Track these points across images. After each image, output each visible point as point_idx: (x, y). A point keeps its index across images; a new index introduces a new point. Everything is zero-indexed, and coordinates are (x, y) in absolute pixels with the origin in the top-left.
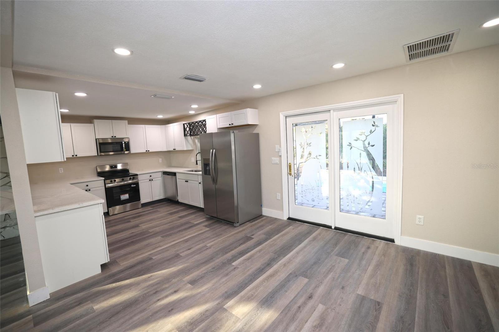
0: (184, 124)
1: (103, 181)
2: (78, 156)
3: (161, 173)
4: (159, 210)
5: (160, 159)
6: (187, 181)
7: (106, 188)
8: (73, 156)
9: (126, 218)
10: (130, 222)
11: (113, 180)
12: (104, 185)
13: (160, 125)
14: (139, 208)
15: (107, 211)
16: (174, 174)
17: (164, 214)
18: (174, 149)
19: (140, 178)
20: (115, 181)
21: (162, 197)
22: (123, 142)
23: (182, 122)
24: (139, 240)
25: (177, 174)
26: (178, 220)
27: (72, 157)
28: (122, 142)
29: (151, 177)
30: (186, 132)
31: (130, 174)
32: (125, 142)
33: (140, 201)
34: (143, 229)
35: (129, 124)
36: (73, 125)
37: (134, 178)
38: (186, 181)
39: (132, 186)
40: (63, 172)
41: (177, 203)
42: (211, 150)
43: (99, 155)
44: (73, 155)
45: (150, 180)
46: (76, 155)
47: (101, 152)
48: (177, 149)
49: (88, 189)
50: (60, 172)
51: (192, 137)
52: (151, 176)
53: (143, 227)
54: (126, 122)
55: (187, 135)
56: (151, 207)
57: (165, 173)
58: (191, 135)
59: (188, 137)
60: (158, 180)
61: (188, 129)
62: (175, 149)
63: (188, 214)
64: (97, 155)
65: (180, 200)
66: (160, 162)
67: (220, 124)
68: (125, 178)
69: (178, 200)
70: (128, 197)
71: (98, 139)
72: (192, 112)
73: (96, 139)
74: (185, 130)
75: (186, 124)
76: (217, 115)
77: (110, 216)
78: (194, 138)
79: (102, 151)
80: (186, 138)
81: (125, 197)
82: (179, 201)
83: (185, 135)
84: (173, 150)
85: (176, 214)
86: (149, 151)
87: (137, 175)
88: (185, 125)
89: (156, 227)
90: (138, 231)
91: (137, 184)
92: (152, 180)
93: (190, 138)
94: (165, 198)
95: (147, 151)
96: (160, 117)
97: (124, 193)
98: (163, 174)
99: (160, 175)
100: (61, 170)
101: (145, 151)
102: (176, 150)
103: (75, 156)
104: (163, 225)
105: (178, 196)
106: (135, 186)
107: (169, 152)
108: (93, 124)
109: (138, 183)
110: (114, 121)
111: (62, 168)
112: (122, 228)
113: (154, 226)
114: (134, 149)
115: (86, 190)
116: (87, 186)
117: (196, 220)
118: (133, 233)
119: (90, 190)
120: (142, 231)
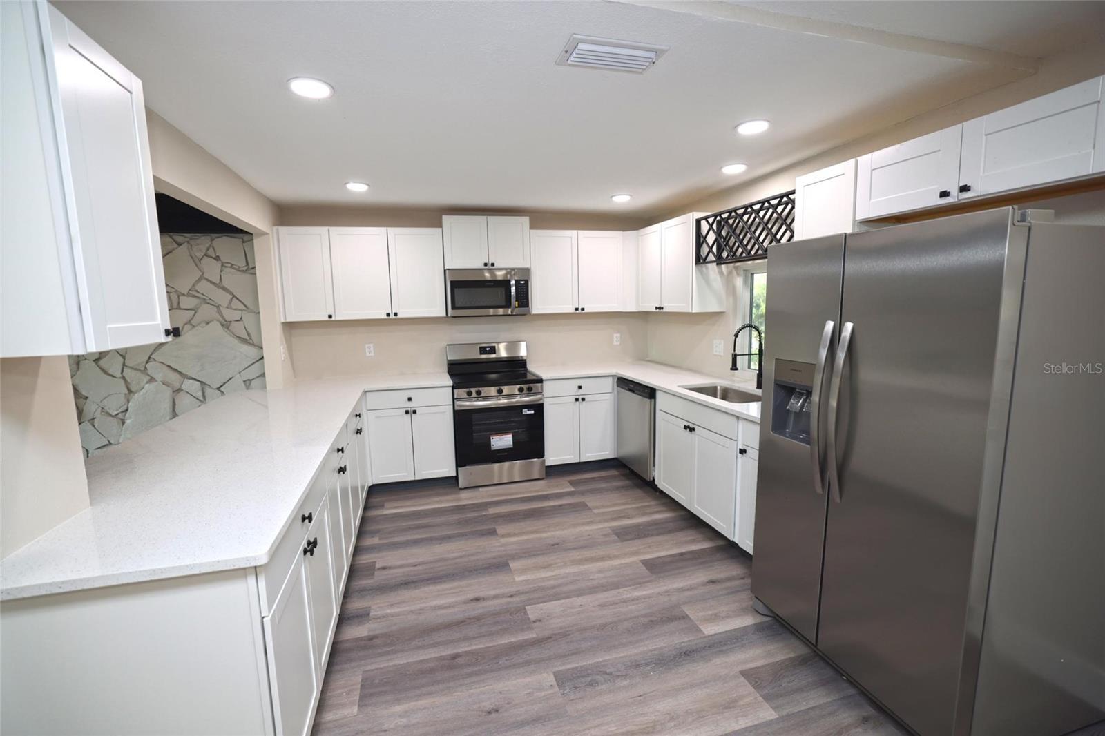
0: (698, 222)
1: (451, 389)
2: (400, 316)
3: (611, 379)
4: (590, 501)
5: (615, 335)
6: (692, 430)
7: (455, 412)
8: (388, 315)
9: (493, 511)
10: (492, 533)
11: (473, 390)
12: (452, 403)
13: (623, 230)
14: (538, 479)
15: (454, 474)
16: (650, 393)
17: (600, 526)
18: (657, 308)
19: (548, 388)
20: (479, 393)
21: (607, 453)
22: (513, 282)
23: (691, 214)
24: (476, 658)
25: (659, 395)
26: (638, 582)
27: (386, 317)
28: (509, 281)
29: (581, 392)
30: (705, 249)
31: (529, 377)
32: (517, 282)
33: (543, 457)
34: (513, 589)
35: (532, 227)
36: (393, 231)
37: (530, 389)
38: (686, 427)
39: (525, 412)
40: (372, 354)
41: (650, 486)
42: (830, 325)
43: (449, 315)
44: (390, 312)
45: (577, 400)
46: (396, 314)
47: (454, 307)
48: (668, 308)
49: (413, 409)
50: (368, 354)
51: (723, 266)
52: (580, 387)
53: (518, 579)
54: (525, 220)
55: (708, 260)
56: (572, 483)
57: (625, 384)
58: (720, 260)
59: (709, 265)
60: (604, 399)
61: (711, 238)
62: (661, 308)
63: (682, 554)
64: (445, 315)
65: (661, 483)
66: (615, 343)
67: (873, 200)
68: (506, 389)
69: (654, 480)
70: (511, 443)
71: (450, 269)
72: (734, 170)
73: (445, 271)
74: (700, 240)
75: (706, 218)
76: (861, 158)
77: (461, 489)
78: (730, 273)
79: (457, 305)
80: (700, 272)
81: (502, 441)
82: (656, 483)
83: (700, 260)
84: (654, 310)
85: (636, 545)
86: (583, 309)
87: (540, 381)
88: (704, 224)
89: (557, 597)
90: (496, 597)
91: (539, 408)
92: (583, 399)
93: (717, 273)
94: (616, 457)
95: (577, 309)
96: (622, 201)
97: (501, 431)
98: (618, 386)
99: (609, 384)
100: (369, 348)
101: (573, 311)
102: (664, 310)
103: (392, 316)
104: (580, 593)
105: (654, 466)
106: (533, 412)
107: (643, 316)
108: (441, 229)
109: (542, 405)
110: (494, 220)
111: (371, 345)
112: (461, 557)
113: (554, 587)
114: (539, 303)
115: (407, 412)
116: (410, 399)
117: (712, 615)
118: (477, 599)
119: (415, 412)
120: (509, 599)
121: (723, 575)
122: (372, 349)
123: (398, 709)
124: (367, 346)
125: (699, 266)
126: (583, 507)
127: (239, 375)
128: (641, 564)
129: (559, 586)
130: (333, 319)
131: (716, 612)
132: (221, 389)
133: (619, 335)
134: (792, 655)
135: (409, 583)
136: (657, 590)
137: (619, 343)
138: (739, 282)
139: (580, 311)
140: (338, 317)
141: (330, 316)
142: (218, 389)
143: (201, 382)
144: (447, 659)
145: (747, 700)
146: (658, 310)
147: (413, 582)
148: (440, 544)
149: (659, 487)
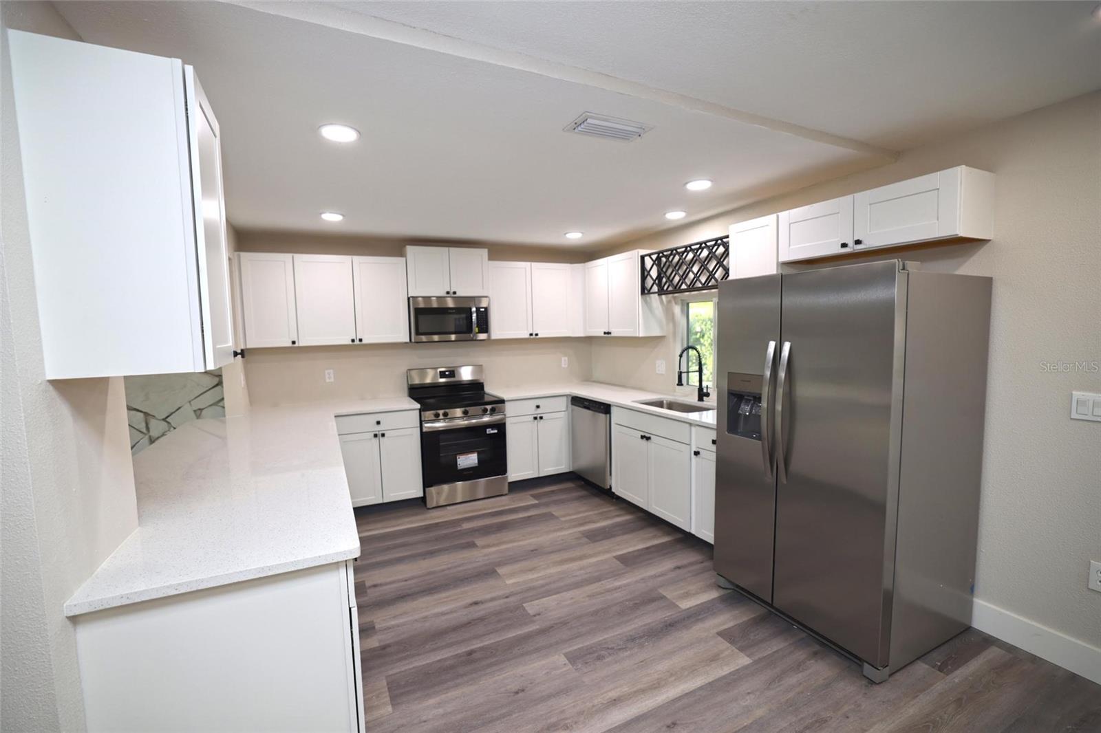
0: (643, 258)
1: (418, 411)
2: (364, 342)
3: (565, 398)
4: (555, 510)
5: (563, 359)
6: (648, 439)
7: (422, 434)
8: (353, 341)
9: (466, 526)
10: (472, 545)
11: (441, 412)
12: (419, 425)
13: (571, 263)
14: (502, 495)
15: (421, 495)
16: (605, 408)
17: (571, 531)
18: (605, 333)
19: (509, 409)
20: (445, 415)
21: (563, 468)
22: (474, 309)
23: (636, 251)
24: (490, 652)
25: (613, 410)
26: (615, 575)
27: (351, 343)
28: (471, 309)
29: (539, 411)
30: (649, 282)
31: (487, 399)
32: (478, 309)
33: (505, 474)
34: (507, 591)
35: (490, 259)
36: (357, 259)
37: (493, 410)
38: (643, 437)
39: (489, 431)
40: (332, 380)
41: (608, 495)
42: (772, 345)
43: (413, 340)
44: (354, 338)
45: (535, 418)
46: (361, 340)
47: (418, 333)
48: (617, 332)
49: (381, 433)
50: (328, 380)
51: (663, 296)
52: (538, 407)
53: (509, 582)
54: (485, 252)
55: (652, 291)
56: (534, 496)
57: (577, 401)
58: (661, 292)
59: (652, 295)
60: (558, 417)
61: (654, 273)
62: (609, 333)
63: (647, 548)
64: (408, 340)
65: (617, 490)
66: (563, 366)
67: (791, 247)
68: (471, 410)
69: (611, 488)
70: (476, 461)
71: (412, 297)
72: (676, 216)
73: (409, 299)
74: (644, 274)
75: (649, 255)
76: (780, 214)
77: (429, 509)
78: (669, 302)
79: (420, 331)
80: (646, 302)
81: (468, 460)
82: (613, 490)
83: (644, 291)
84: (603, 335)
85: (606, 544)
86: (537, 335)
87: (502, 401)
88: (647, 259)
89: (548, 593)
90: (493, 599)
91: (501, 427)
92: (541, 418)
93: (658, 302)
94: (571, 470)
95: (531, 335)
96: (574, 237)
97: (467, 450)
98: (572, 404)
99: (563, 404)
100: (329, 374)
101: (527, 336)
102: (612, 335)
103: (357, 342)
104: (569, 588)
105: (611, 474)
106: (496, 431)
107: (589, 340)
108: (404, 259)
109: (504, 424)
110: (454, 251)
111: (331, 371)
112: (449, 569)
113: (543, 586)
114: (499, 329)
115: (376, 436)
116: (378, 423)
117: (684, 593)
118: (476, 603)
119: (383, 435)
120: (506, 600)
121: (685, 562)
122: (332, 376)
123: (431, 701)
124: (327, 372)
125: (644, 296)
126: (550, 516)
127: (188, 404)
128: (615, 560)
129: (547, 584)
130: (296, 345)
131: (686, 591)
132: (167, 420)
133: (566, 358)
134: (753, 616)
135: (405, 596)
136: (634, 579)
137: (566, 366)
138: (677, 310)
139: (534, 336)
140: (302, 343)
141: (294, 343)
142: (164, 420)
143: (146, 414)
144: (463, 656)
145: (727, 653)
146: (606, 335)
147: (409, 595)
148: (424, 559)
149: (616, 493)
